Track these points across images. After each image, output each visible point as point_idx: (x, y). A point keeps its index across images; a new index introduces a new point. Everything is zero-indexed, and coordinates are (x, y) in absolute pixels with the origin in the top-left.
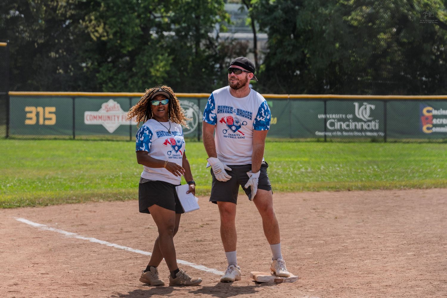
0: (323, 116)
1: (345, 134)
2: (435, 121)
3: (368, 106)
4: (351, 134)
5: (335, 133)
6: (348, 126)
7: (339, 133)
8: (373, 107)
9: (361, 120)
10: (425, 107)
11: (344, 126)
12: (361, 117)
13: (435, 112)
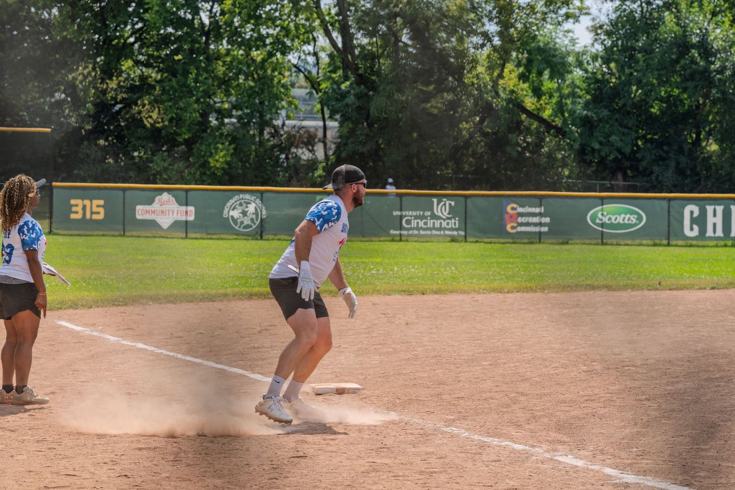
0: (398, 213)
1: (422, 232)
2: (520, 220)
3: (448, 203)
4: (429, 232)
5: (411, 232)
6: (426, 223)
7: (416, 232)
8: (453, 203)
9: (439, 218)
10: (509, 204)
11: (421, 224)
12: (440, 214)
13: (520, 210)
